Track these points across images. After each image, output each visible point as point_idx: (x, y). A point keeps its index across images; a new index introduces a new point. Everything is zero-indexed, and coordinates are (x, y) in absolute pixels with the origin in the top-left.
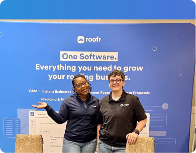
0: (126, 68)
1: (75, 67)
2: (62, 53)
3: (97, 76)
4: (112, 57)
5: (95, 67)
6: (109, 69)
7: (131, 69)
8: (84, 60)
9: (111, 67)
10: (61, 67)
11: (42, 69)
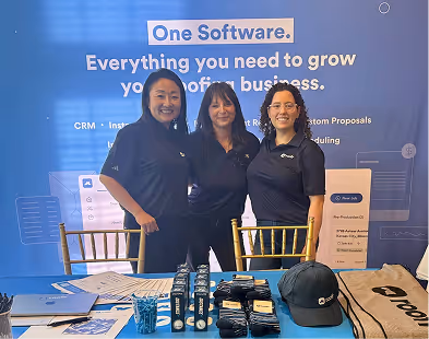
0: (314, 60)
1: (187, 60)
2: (151, 24)
3: (243, 83)
4: (280, 32)
5: (237, 60)
6: (273, 62)
7: (326, 60)
8: (210, 41)
9: (277, 59)
10: (151, 61)
11: (104, 68)
